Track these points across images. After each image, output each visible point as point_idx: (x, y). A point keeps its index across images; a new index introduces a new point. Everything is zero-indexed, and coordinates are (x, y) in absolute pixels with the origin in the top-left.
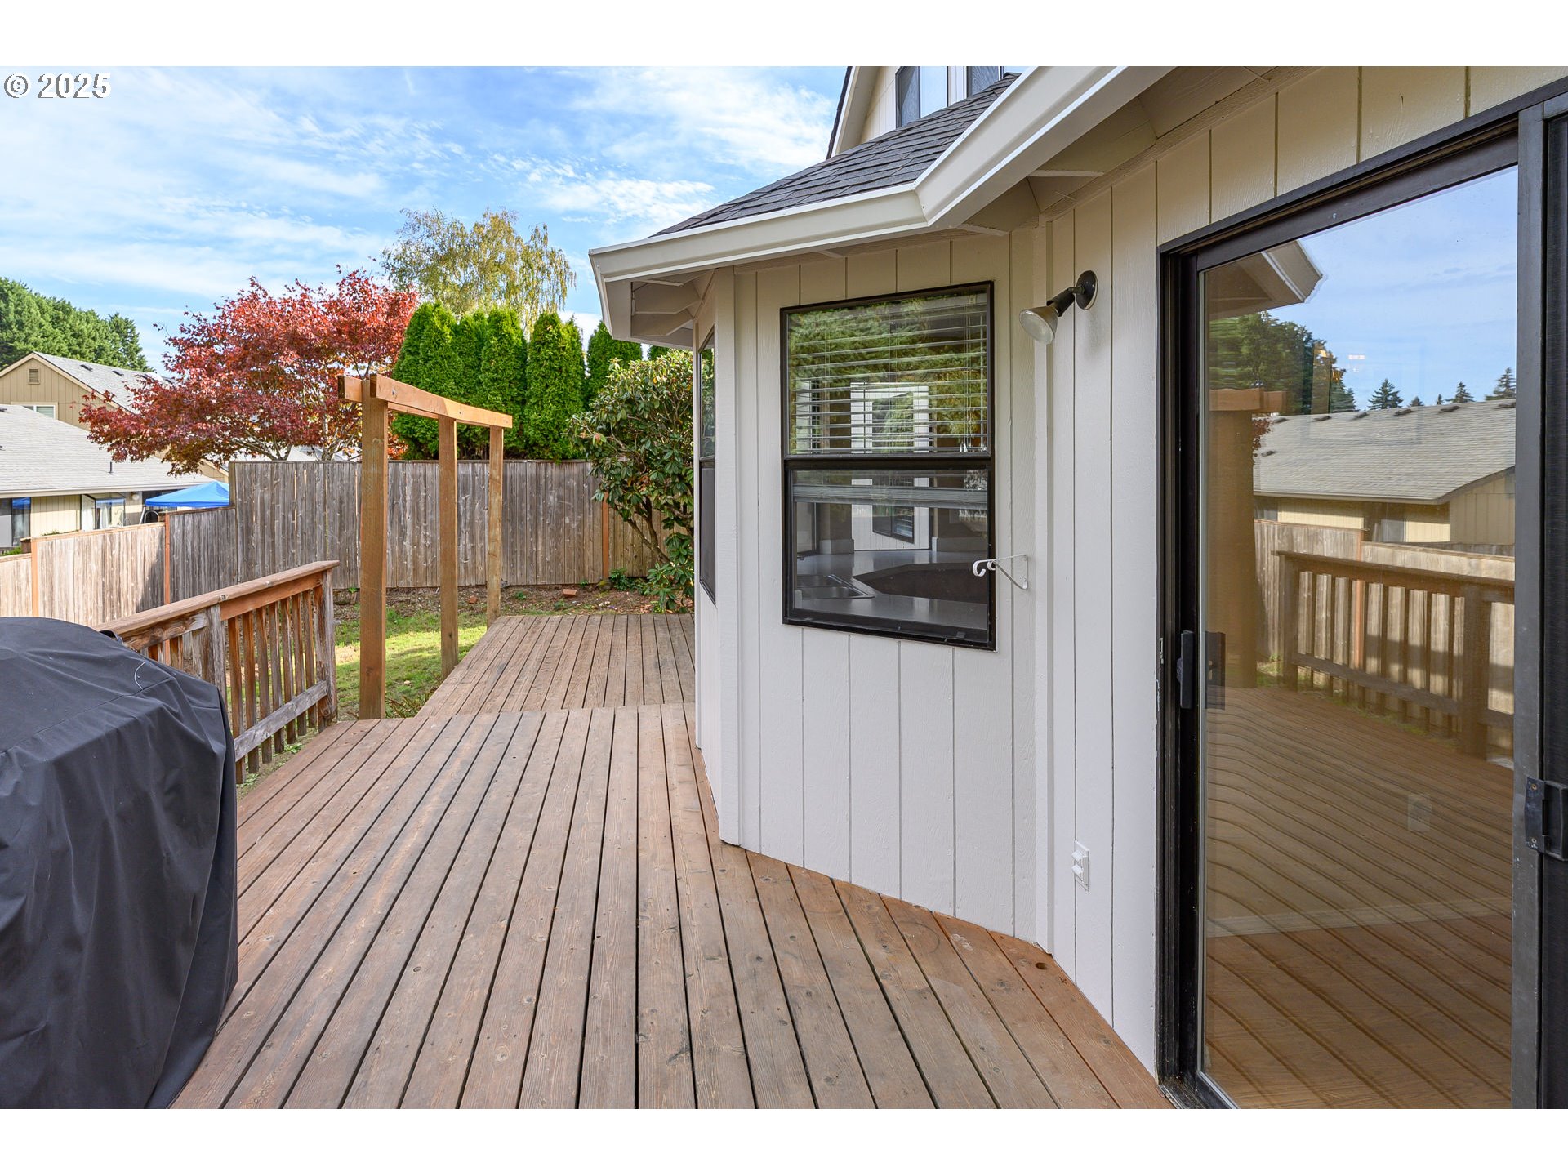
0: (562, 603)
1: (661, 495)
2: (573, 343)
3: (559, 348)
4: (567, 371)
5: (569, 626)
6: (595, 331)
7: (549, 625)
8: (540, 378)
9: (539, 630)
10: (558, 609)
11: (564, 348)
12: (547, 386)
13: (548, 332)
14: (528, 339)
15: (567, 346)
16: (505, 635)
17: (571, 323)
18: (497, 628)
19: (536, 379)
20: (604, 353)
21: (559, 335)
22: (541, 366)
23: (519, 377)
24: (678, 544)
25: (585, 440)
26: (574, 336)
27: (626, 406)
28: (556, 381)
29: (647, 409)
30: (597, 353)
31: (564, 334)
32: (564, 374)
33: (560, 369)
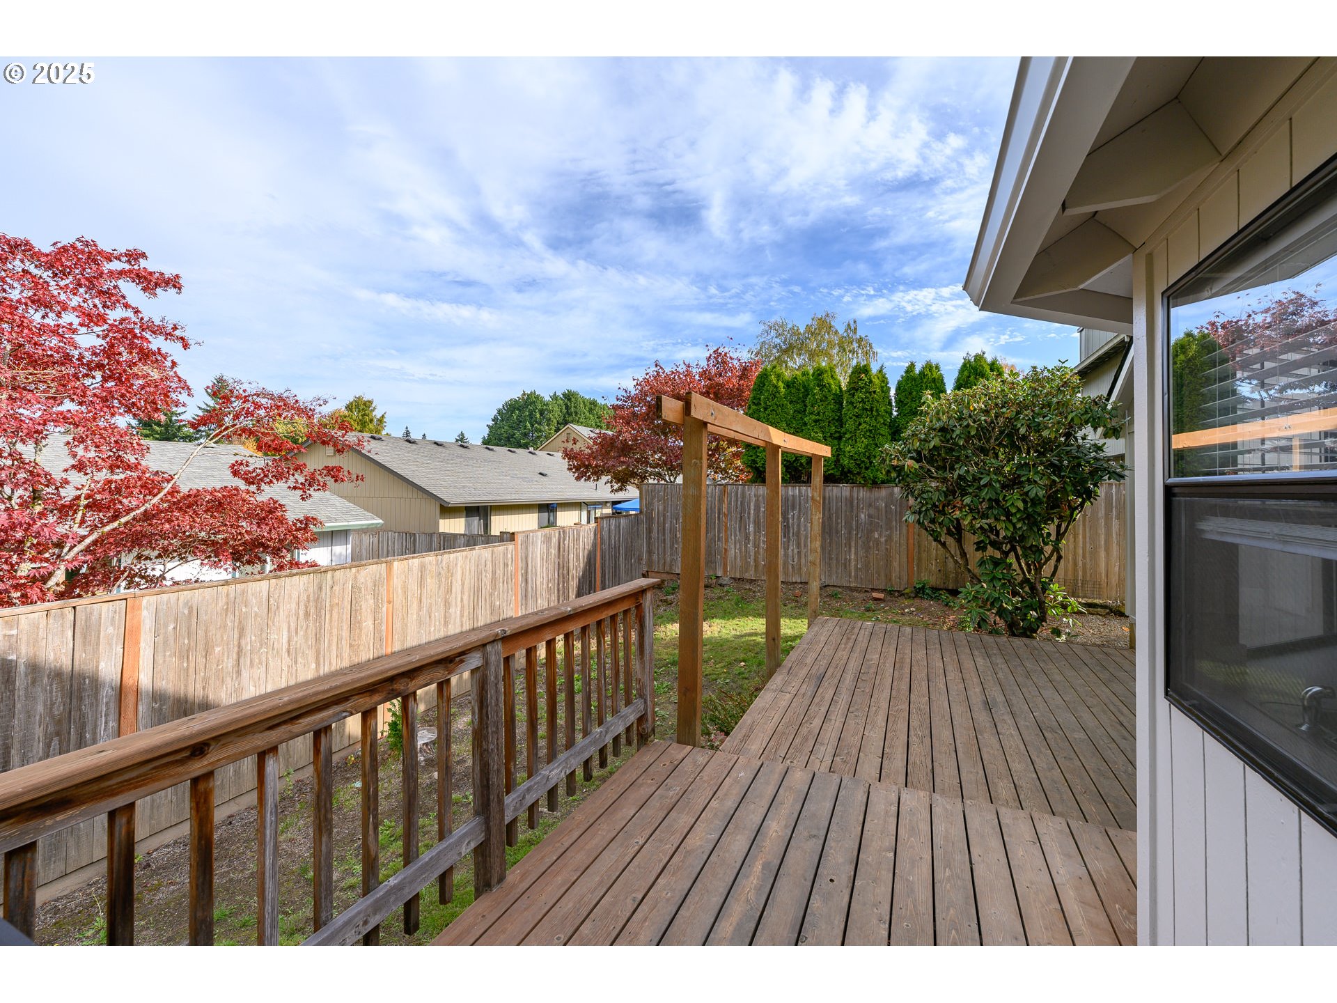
0: (871, 604)
1: (974, 518)
2: (882, 387)
3: (870, 392)
4: (877, 410)
5: (882, 635)
6: (902, 377)
7: (862, 632)
8: (854, 417)
9: (854, 637)
10: (868, 610)
11: (874, 392)
12: (860, 424)
13: (861, 380)
14: (844, 389)
15: (878, 390)
16: (823, 639)
17: (881, 371)
18: (816, 629)
19: (851, 418)
20: (910, 394)
21: (871, 382)
22: (855, 407)
23: (837, 418)
24: (992, 567)
25: (897, 466)
26: (883, 381)
27: (940, 434)
28: (868, 419)
29: (962, 436)
30: (904, 394)
31: (875, 380)
32: (875, 413)
33: (871, 410)
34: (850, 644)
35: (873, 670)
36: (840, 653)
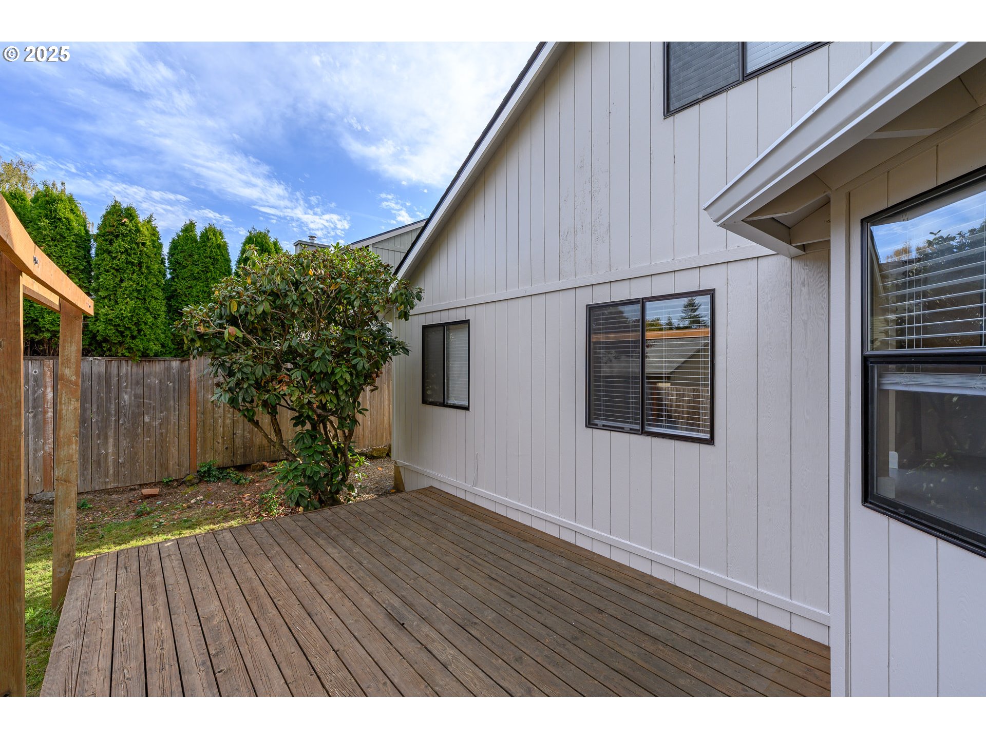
0: (146, 506)
2: (153, 241)
3: (137, 244)
4: (148, 267)
5: (199, 559)
6: (178, 236)
7: (166, 563)
8: (113, 271)
9: (159, 579)
10: (139, 515)
11: (144, 244)
12: (122, 281)
13: (123, 224)
14: (94, 231)
15: (148, 243)
16: (106, 608)
17: (149, 221)
18: (81, 591)
19: (108, 271)
20: (190, 256)
21: (138, 230)
22: (114, 258)
23: (81, 267)
24: (310, 441)
25: (204, 335)
26: (154, 235)
27: (270, 298)
28: (135, 276)
29: (298, 303)
30: (182, 255)
31: (143, 230)
32: (144, 270)
33: (140, 265)
34: (162, 598)
35: (226, 638)
36: (152, 628)
